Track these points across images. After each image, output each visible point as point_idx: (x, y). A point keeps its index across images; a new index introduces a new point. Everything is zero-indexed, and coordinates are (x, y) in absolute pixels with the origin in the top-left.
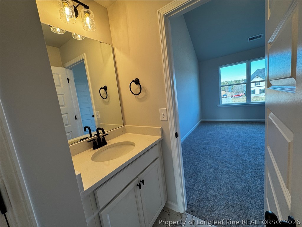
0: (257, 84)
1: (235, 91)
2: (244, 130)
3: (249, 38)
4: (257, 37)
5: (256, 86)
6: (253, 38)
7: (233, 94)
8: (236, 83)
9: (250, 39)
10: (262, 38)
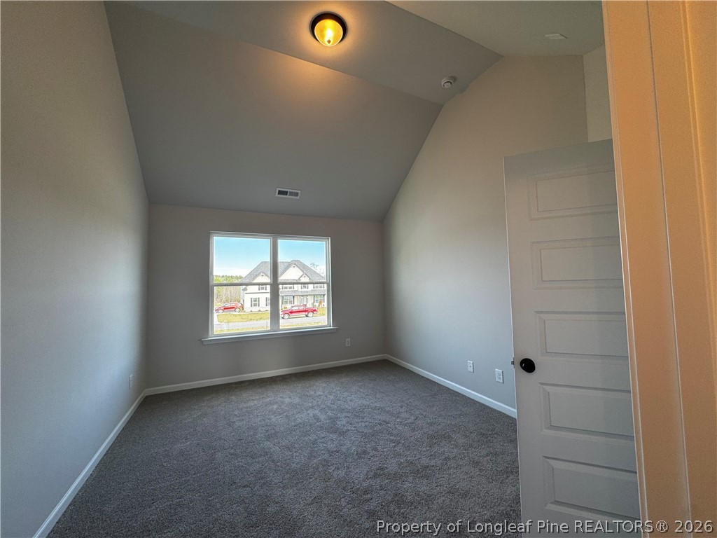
0: (263, 289)
1: (224, 297)
2: (275, 407)
3: (278, 189)
4: (292, 194)
5: (261, 291)
6: (285, 193)
7: (219, 304)
8: (225, 282)
9: (280, 192)
10: (298, 198)
